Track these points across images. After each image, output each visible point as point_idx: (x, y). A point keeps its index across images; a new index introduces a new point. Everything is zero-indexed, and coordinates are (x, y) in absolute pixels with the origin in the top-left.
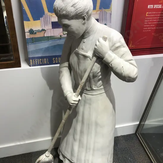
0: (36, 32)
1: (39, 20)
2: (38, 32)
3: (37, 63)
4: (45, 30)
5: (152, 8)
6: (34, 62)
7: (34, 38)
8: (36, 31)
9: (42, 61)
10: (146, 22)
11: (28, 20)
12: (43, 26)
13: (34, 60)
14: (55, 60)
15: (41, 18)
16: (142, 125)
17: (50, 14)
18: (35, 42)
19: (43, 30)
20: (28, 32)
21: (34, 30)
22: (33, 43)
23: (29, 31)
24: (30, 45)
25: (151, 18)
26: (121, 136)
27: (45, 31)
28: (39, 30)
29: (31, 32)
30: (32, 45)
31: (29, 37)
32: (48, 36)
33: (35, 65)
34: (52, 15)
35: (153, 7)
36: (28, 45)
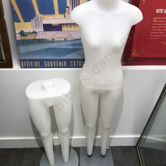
0: (27, 34)
1: (30, 22)
2: (29, 34)
3: (28, 65)
4: (37, 32)
5: (162, 12)
6: (25, 64)
7: (25, 40)
8: (27, 32)
9: (33, 64)
10: (154, 28)
11: (19, 21)
12: (34, 28)
13: (25, 62)
14: (47, 63)
15: (32, 20)
16: (143, 139)
17: (41, 15)
18: (26, 44)
19: (34, 32)
20: (19, 34)
21: (25, 32)
22: (24, 45)
23: (20, 32)
24: (21, 47)
25: (160, 24)
26: (120, 146)
27: (36, 34)
28: (30, 32)
29: (22, 33)
30: (23, 47)
31: (20, 39)
32: (39, 38)
33: (26, 67)
34: (44, 17)
35: (164, 11)
36: (19, 47)
